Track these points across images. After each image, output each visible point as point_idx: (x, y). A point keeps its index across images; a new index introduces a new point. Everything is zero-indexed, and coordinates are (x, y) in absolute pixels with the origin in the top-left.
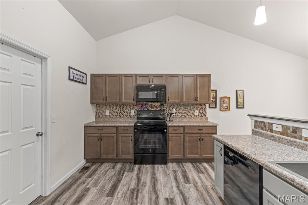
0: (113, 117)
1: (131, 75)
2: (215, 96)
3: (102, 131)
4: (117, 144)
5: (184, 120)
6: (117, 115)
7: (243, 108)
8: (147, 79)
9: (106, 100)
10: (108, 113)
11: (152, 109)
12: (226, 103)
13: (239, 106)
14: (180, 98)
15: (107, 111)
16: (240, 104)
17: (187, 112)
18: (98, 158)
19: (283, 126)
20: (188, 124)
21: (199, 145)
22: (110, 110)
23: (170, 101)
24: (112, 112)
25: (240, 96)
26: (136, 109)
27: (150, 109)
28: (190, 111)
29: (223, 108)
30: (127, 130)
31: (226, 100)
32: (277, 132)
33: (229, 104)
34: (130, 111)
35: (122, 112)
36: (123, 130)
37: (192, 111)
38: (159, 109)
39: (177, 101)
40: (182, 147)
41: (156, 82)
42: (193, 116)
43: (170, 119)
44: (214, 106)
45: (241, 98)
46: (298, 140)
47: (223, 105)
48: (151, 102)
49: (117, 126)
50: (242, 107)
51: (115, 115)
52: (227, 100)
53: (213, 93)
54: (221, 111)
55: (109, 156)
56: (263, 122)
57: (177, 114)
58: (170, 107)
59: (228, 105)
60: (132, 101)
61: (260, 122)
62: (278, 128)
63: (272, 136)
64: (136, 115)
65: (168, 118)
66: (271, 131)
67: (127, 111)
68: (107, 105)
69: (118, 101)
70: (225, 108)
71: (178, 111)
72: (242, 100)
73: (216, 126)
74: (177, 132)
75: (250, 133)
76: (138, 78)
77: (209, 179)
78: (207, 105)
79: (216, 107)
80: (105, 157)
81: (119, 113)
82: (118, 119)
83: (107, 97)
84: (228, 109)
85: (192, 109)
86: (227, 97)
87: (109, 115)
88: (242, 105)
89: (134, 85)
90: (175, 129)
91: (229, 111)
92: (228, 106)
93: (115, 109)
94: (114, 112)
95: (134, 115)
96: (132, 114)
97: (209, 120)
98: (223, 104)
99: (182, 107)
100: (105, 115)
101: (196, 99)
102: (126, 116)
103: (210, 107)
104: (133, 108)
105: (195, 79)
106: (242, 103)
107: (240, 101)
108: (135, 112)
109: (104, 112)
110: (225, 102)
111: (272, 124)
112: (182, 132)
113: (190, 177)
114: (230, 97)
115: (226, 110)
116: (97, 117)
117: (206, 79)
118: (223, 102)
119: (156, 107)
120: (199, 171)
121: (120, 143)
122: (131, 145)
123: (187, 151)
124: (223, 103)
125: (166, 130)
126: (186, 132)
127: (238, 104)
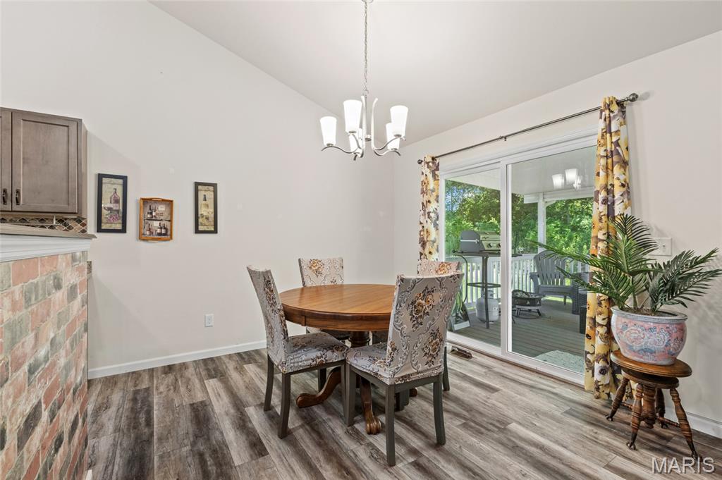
2: (120, 194)
7: (215, 231)
12: (162, 218)
13: (201, 228)
16: (205, 222)
25: (205, 200)
29: (151, 233)
31: (161, 209)
33: (171, 221)
44: (119, 227)
45: (207, 206)
47: (150, 222)
50: (213, 229)
52: (164, 209)
53: (115, 186)
54: (144, 240)
59: (168, 223)
70: (159, 231)
72: (212, 210)
79: (123, 230)
84: (165, 234)
86: (163, 200)
88: (213, 223)
91: (171, 241)
92: (169, 228)
98: (151, 219)
101: (9, 196)
103: (100, 230)
106: (212, 219)
107: (205, 214)
110: (157, 214)
114: (172, 201)
115: (160, 237)
118: (151, 213)
124: (149, 216)
127: (200, 220)
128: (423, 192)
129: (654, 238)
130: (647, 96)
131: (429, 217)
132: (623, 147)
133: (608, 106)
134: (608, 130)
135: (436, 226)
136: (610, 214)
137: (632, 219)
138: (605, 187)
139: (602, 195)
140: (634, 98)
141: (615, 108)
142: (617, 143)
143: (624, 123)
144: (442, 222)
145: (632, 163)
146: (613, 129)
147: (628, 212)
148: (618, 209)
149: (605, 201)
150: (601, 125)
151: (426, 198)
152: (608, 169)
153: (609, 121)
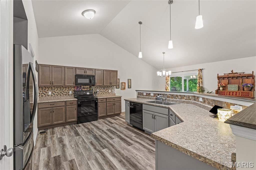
0: (55, 96)
1: (72, 68)
3: (54, 105)
4: (66, 113)
5: (103, 95)
6: (58, 95)
7: (131, 88)
8: (83, 71)
9: (53, 84)
10: (50, 93)
11: (85, 90)
14: (102, 83)
15: (49, 92)
17: (105, 91)
18: (50, 124)
19: (146, 93)
20: (108, 97)
21: (114, 108)
22: (52, 91)
23: (97, 85)
24: (54, 92)
25: (129, 82)
26: (73, 90)
27: (83, 90)
28: (106, 90)
29: (122, 88)
30: (73, 103)
31: (124, 84)
32: (145, 95)
33: (125, 86)
34: (68, 91)
35: (62, 92)
36: (70, 103)
37: (108, 90)
38: (89, 89)
39: (101, 85)
40: (105, 110)
41: (89, 73)
42: (108, 93)
43: (96, 95)
46: (150, 97)
47: (122, 86)
48: (84, 85)
49: (65, 101)
51: (56, 95)
53: (118, 80)
54: (122, 90)
55: (59, 122)
56: (141, 93)
57: (99, 92)
58: (95, 88)
60: (73, 85)
61: (140, 93)
62: (145, 94)
63: (144, 97)
64: (73, 94)
65: (95, 95)
66: (143, 95)
67: (66, 91)
68: (50, 87)
69: (62, 84)
71: (100, 91)
72: (130, 84)
73: (121, 97)
74: (103, 101)
75: (136, 97)
76: (77, 70)
77: (120, 121)
78: (115, 87)
79: (119, 88)
80: (56, 123)
81: (60, 93)
82: (59, 97)
83: (53, 82)
84: (124, 88)
85: (107, 89)
87: (51, 95)
89: (74, 74)
90: (101, 100)
91: (125, 90)
93: (57, 90)
94: (56, 93)
95: (71, 94)
96: (70, 93)
97: (116, 95)
99: (102, 88)
100: (47, 95)
101: (111, 83)
102: (66, 95)
103: (116, 88)
104: (70, 89)
105: (110, 73)
108: (72, 92)
109: (47, 93)
111: (143, 93)
112: (105, 101)
113: (112, 122)
114: (125, 83)
116: (40, 97)
117: (115, 73)
119: (87, 88)
120: (115, 120)
121: (67, 112)
122: (75, 112)
123: (108, 111)
125: (97, 101)
126: (107, 101)
127: (129, 86)
128: (166, 80)
129: (205, 90)
130: (204, 69)
131: (168, 85)
132: (201, 76)
133: (199, 70)
134: (199, 74)
135: (169, 86)
136: (199, 86)
137: (202, 87)
138: (199, 82)
139: (198, 83)
140: (203, 69)
141: (200, 70)
142: (200, 76)
143: (201, 72)
144: (170, 85)
145: (203, 79)
146: (200, 73)
147: (202, 86)
148: (201, 85)
149: (199, 84)
150: (198, 73)
151: (167, 81)
152: (199, 79)
153: (199, 72)
